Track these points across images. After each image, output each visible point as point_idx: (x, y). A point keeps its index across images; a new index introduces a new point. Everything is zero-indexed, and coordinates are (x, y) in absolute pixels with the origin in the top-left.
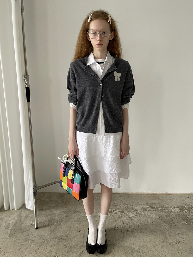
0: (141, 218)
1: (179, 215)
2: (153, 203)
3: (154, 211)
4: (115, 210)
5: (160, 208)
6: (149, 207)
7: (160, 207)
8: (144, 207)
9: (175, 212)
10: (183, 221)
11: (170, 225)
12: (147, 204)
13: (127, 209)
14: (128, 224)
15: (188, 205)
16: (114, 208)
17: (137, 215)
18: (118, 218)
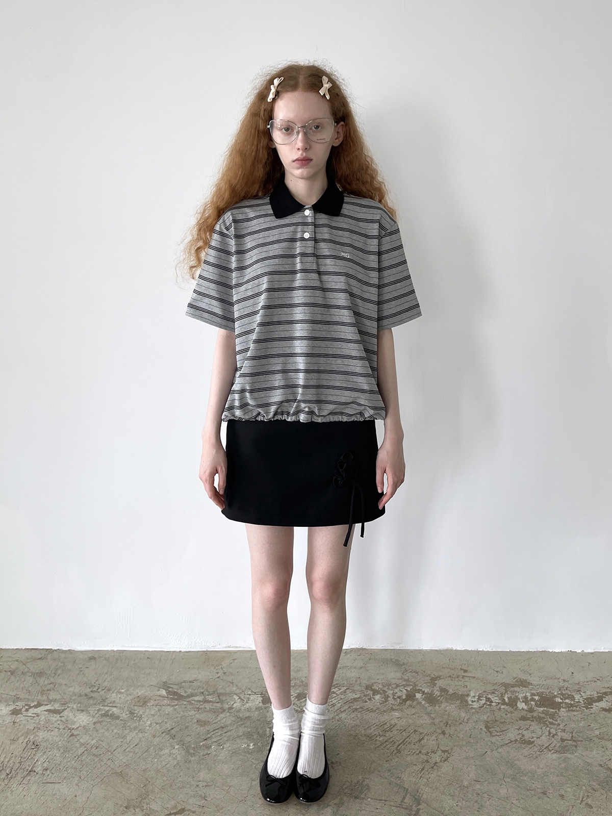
0: (108, 729)
1: (248, 718)
2: (185, 682)
3: (173, 706)
4: (39, 705)
5: (197, 698)
6: (164, 692)
7: (203, 693)
8: (147, 694)
9: (239, 711)
10: (245, 740)
11: (192, 751)
12: (164, 682)
13: (79, 703)
14: (45, 752)
15: (300, 686)
16: (39, 697)
17: (100, 722)
18: (27, 733)
